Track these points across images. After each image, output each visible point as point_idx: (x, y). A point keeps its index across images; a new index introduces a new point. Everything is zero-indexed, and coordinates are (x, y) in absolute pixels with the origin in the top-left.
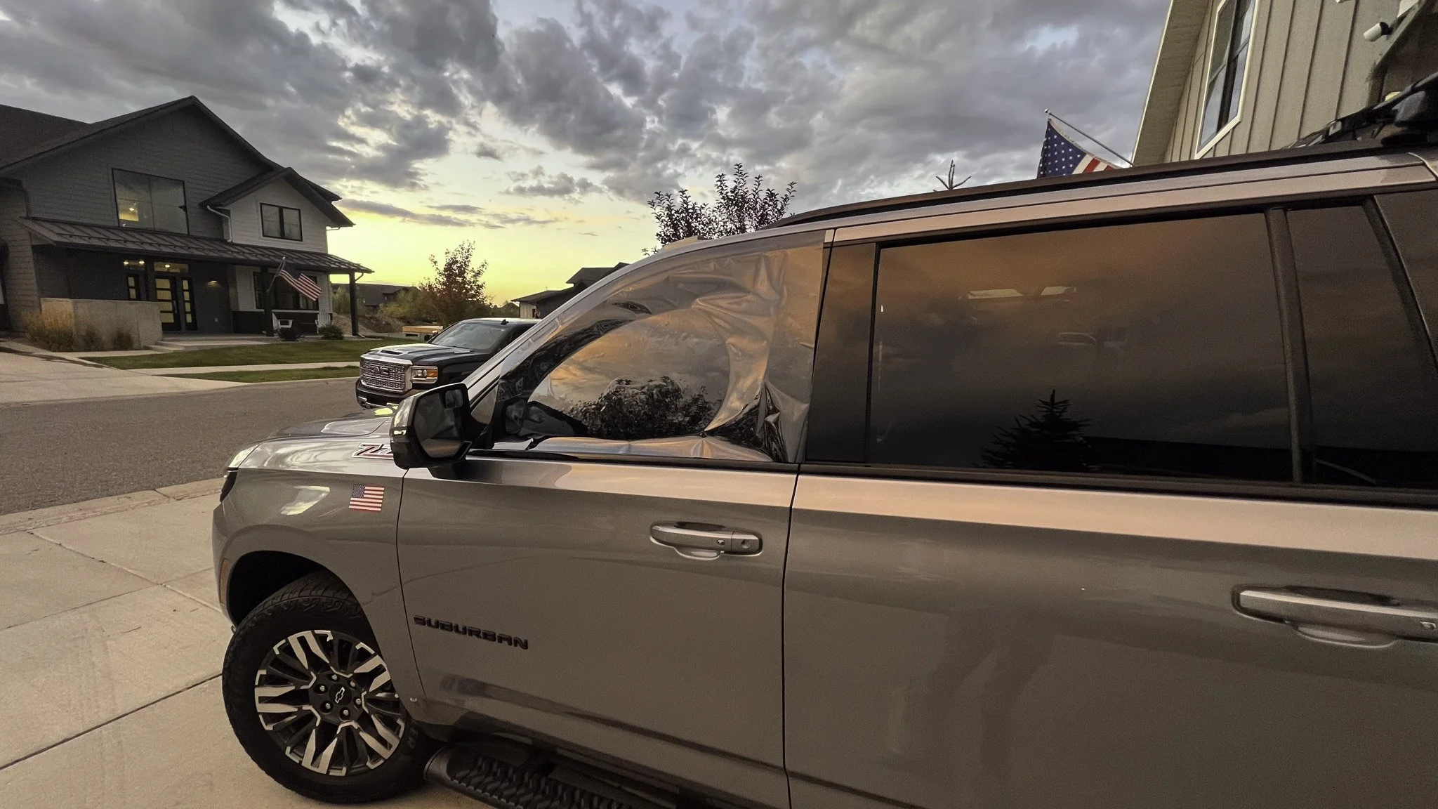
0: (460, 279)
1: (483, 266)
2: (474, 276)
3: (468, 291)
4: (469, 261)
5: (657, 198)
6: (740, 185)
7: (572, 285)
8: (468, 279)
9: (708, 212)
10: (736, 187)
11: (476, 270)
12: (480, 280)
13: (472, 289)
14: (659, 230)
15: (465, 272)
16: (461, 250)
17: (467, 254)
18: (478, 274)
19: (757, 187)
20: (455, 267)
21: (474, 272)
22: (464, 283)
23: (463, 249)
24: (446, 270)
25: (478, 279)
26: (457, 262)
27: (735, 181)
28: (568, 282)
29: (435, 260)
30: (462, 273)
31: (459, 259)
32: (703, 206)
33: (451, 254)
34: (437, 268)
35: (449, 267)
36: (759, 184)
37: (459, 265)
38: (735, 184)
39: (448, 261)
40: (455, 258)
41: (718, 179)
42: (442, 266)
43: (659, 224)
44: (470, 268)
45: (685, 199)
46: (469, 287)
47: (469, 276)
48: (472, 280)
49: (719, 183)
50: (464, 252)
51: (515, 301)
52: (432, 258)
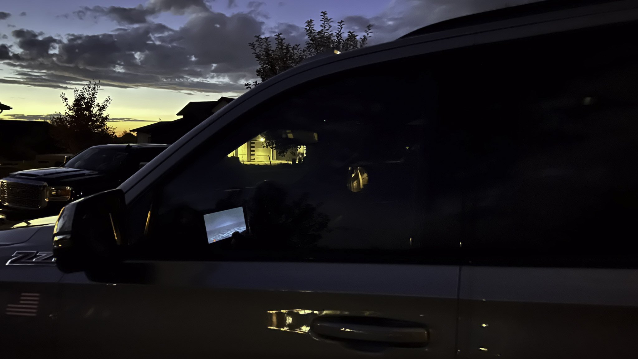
0: (87, 113)
1: (107, 101)
2: (100, 110)
3: (94, 122)
4: (95, 97)
5: (257, 41)
6: (326, 29)
7: (181, 117)
8: (94, 113)
9: (300, 52)
10: (322, 30)
11: (101, 105)
12: (105, 114)
13: (97, 120)
14: (259, 67)
15: (92, 107)
16: (88, 89)
17: (93, 91)
18: (103, 108)
19: (339, 30)
20: (82, 103)
21: (99, 106)
22: (91, 115)
23: (89, 88)
24: (74, 105)
25: (104, 112)
26: (84, 98)
27: (322, 26)
28: (178, 114)
29: (65, 97)
30: (89, 107)
31: (86, 96)
32: (296, 47)
33: (79, 92)
34: (67, 104)
35: (77, 102)
36: (342, 28)
37: (86, 101)
38: (322, 28)
39: (77, 98)
40: (83, 95)
41: (307, 24)
42: (71, 102)
43: (258, 62)
44: (96, 103)
45: (280, 41)
46: (95, 119)
47: (95, 110)
48: (98, 113)
49: (308, 28)
50: (90, 90)
51: (133, 131)
52: (63, 95)
